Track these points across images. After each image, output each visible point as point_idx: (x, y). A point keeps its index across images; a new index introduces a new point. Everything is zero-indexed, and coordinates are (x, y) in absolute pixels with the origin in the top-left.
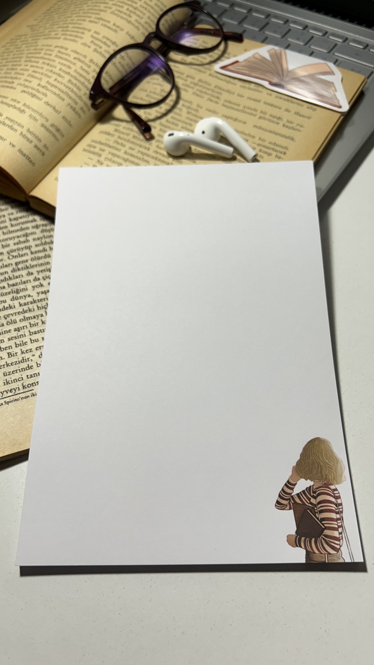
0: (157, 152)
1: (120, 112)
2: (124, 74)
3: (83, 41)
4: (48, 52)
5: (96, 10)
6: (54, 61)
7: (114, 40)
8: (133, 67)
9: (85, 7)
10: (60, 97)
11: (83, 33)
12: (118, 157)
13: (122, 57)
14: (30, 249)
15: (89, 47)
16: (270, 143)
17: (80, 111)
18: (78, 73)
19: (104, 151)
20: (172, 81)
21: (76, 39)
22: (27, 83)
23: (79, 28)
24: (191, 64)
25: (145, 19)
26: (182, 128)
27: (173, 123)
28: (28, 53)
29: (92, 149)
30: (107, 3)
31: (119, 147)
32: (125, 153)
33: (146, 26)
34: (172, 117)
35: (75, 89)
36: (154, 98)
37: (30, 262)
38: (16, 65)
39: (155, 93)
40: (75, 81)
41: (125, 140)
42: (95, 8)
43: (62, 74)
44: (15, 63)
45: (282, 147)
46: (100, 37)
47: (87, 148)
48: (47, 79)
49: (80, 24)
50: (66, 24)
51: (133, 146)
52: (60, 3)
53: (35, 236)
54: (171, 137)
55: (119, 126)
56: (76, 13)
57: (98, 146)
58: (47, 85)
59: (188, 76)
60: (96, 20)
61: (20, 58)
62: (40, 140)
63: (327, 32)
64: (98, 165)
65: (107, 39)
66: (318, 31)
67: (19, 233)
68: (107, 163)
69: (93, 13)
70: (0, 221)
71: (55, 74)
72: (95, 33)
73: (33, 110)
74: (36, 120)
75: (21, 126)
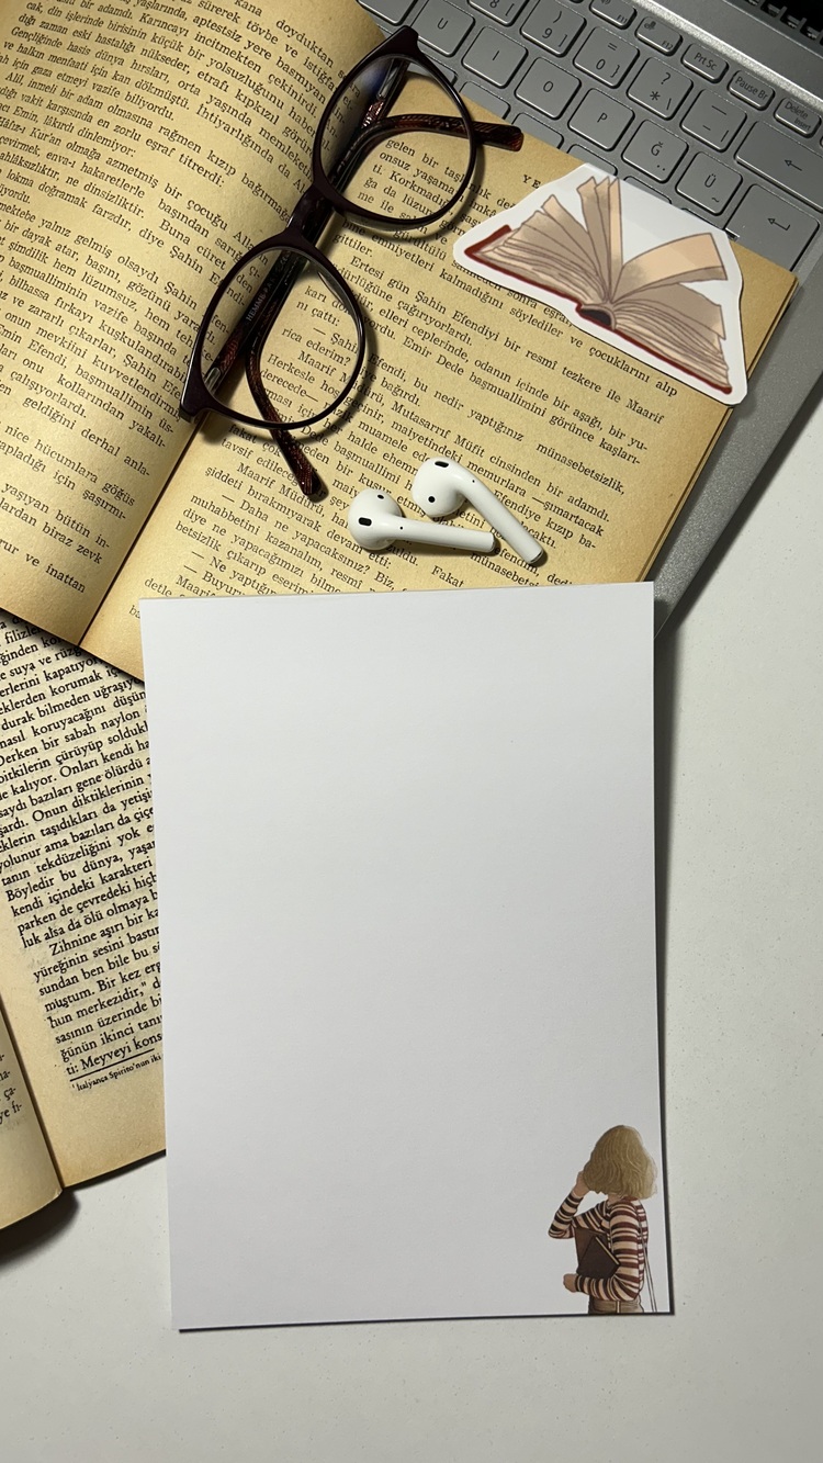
3: (142, 222)
7: (214, 210)
10: (114, 411)
12: (257, 550)
14: (99, 749)
15: (160, 242)
16: (571, 500)
17: (156, 429)
18: (144, 331)
19: (223, 531)
29: (197, 527)
30: (185, 67)
31: (256, 522)
32: (268, 538)
34: (361, 425)
35: (143, 381)
37: (104, 780)
40: (139, 358)
41: (265, 500)
43: (109, 340)
45: (596, 512)
46: (180, 205)
47: (187, 523)
48: (77, 360)
50: (89, 134)
51: (282, 518)
53: (105, 717)
55: (246, 454)
57: (210, 517)
58: (80, 380)
59: (391, 283)
62: (86, 532)
63: (727, 67)
64: (216, 572)
65: (197, 207)
66: (707, 63)
67: (72, 712)
68: (232, 565)
69: (153, 108)
70: (27, 680)
71: (93, 340)
72: (168, 190)
73: (60, 458)
74: (71, 485)
75: (41, 507)
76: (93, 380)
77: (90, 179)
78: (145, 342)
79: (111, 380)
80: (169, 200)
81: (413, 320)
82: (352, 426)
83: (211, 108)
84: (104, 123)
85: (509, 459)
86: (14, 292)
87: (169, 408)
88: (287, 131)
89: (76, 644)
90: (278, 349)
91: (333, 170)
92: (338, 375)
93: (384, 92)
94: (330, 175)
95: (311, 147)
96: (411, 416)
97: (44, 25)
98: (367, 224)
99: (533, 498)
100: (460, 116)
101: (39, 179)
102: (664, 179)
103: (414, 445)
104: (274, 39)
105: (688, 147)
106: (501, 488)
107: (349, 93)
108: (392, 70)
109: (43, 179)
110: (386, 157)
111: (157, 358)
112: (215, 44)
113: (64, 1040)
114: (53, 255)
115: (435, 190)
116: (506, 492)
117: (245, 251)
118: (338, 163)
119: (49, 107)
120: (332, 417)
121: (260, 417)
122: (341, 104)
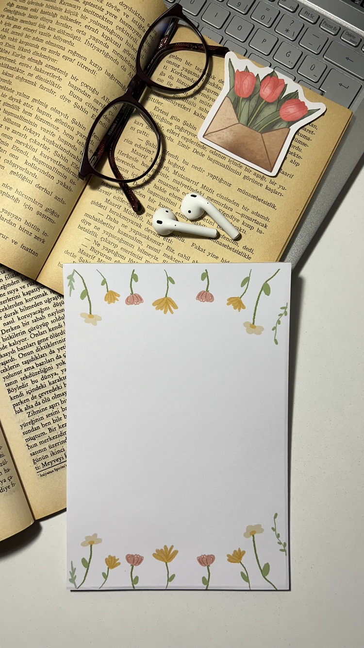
10: (49, 175)
14: (47, 326)
16: (253, 213)
19: (98, 228)
29: (87, 227)
30: (79, 23)
31: (113, 224)
32: (119, 231)
34: (160, 181)
35: (62, 162)
37: (50, 339)
40: (60, 152)
41: (117, 214)
43: (47, 145)
45: (264, 218)
46: (77, 84)
47: (83, 225)
48: (33, 153)
51: (125, 222)
55: (109, 193)
57: (92, 222)
63: (319, 17)
64: (95, 247)
65: (85, 85)
66: (310, 15)
67: (35, 309)
68: (103, 244)
69: (65, 41)
70: (15, 296)
71: (40, 145)
72: (73, 78)
73: (26, 197)
74: (31, 209)
75: (18, 218)
76: (40, 162)
77: (38, 73)
78: (63, 145)
79: (48, 162)
80: (73, 82)
81: (182, 134)
82: (155, 181)
83: (91, 41)
84: (44, 49)
85: (225, 195)
86: (5, 124)
87: (74, 174)
88: (125, 51)
89: (35, 279)
90: (122, 148)
91: (146, 68)
92: (149, 159)
93: (168, 33)
94: (144, 70)
95: (136, 58)
96: (181, 176)
97: (18, 7)
98: (161, 91)
99: (236, 212)
100: (201, 42)
101: (16, 74)
102: (292, 67)
103: (183, 189)
104: (118, 10)
105: (302, 53)
106: (222, 208)
107: (152, 34)
108: (171, 23)
109: (18, 74)
110: (169, 62)
111: (68, 152)
112: (93, 13)
113: (34, 454)
114: (22, 107)
115: (191, 76)
116: (224, 209)
117: (107, 104)
118: (147, 65)
119: (20, 42)
120: (146, 178)
121: (114, 177)
122: (148, 38)
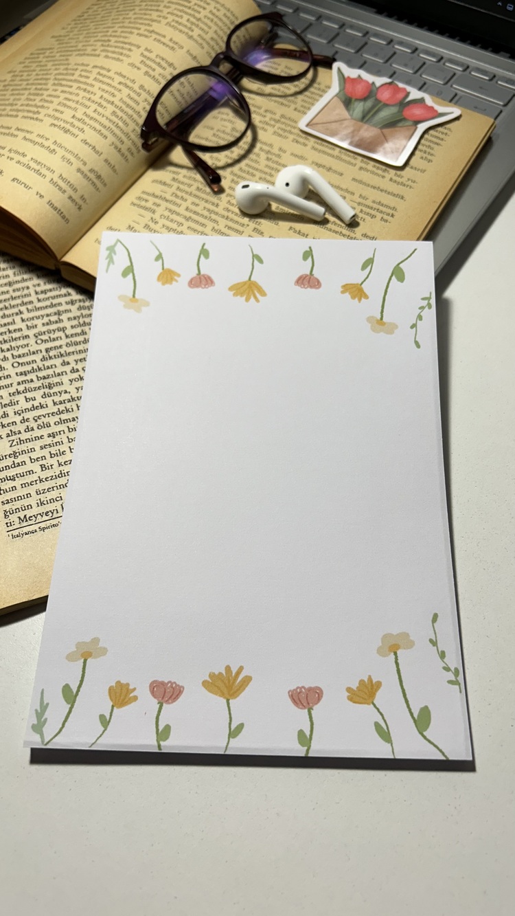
0: (228, 210)
1: (178, 154)
2: (184, 106)
3: (130, 61)
4: (83, 73)
5: (146, 19)
6: (92, 86)
7: (171, 61)
8: (195, 97)
9: (131, 14)
10: (102, 134)
11: (130, 50)
12: (178, 214)
13: (182, 83)
14: (64, 331)
15: (138, 69)
16: (374, 202)
17: (127, 153)
18: (125, 103)
19: (159, 205)
20: (247, 118)
21: (121, 57)
22: (57, 115)
23: (126, 43)
24: (270, 95)
25: (211, 34)
26: (260, 178)
27: (248, 173)
28: (56, 74)
29: (143, 203)
30: (161, 11)
31: (179, 201)
32: (187, 209)
33: (212, 43)
34: (247, 165)
35: (121, 124)
36: (223, 139)
37: (65, 348)
38: (41, 89)
39: (224, 132)
40: (120, 114)
41: (187, 193)
42: (145, 17)
43: (104, 104)
44: (39, 87)
45: (390, 208)
46: (153, 56)
47: (136, 202)
48: (84, 110)
49: (126, 37)
50: (106, 36)
51: (197, 201)
52: (96, 7)
53: (71, 315)
54: (245, 189)
55: (178, 173)
56: (119, 23)
57: (152, 199)
58: (84, 117)
59: (266, 111)
60: (146, 33)
61: (47, 79)
62: (75, 190)
63: (443, 57)
64: (152, 225)
65: (161, 58)
67: (50, 311)
68: (162, 221)
70: (23, 294)
71: (95, 103)
72: (146, 50)
73: (67, 150)
74: (71, 163)
75: (50, 170)
78: (124, 107)
79: (103, 120)
80: (146, 53)
81: (278, 125)
83: (173, 24)
84: (115, 32)
85: (335, 183)
96: (276, 163)
99: (350, 200)
113: (8, 503)
114: (78, 73)
